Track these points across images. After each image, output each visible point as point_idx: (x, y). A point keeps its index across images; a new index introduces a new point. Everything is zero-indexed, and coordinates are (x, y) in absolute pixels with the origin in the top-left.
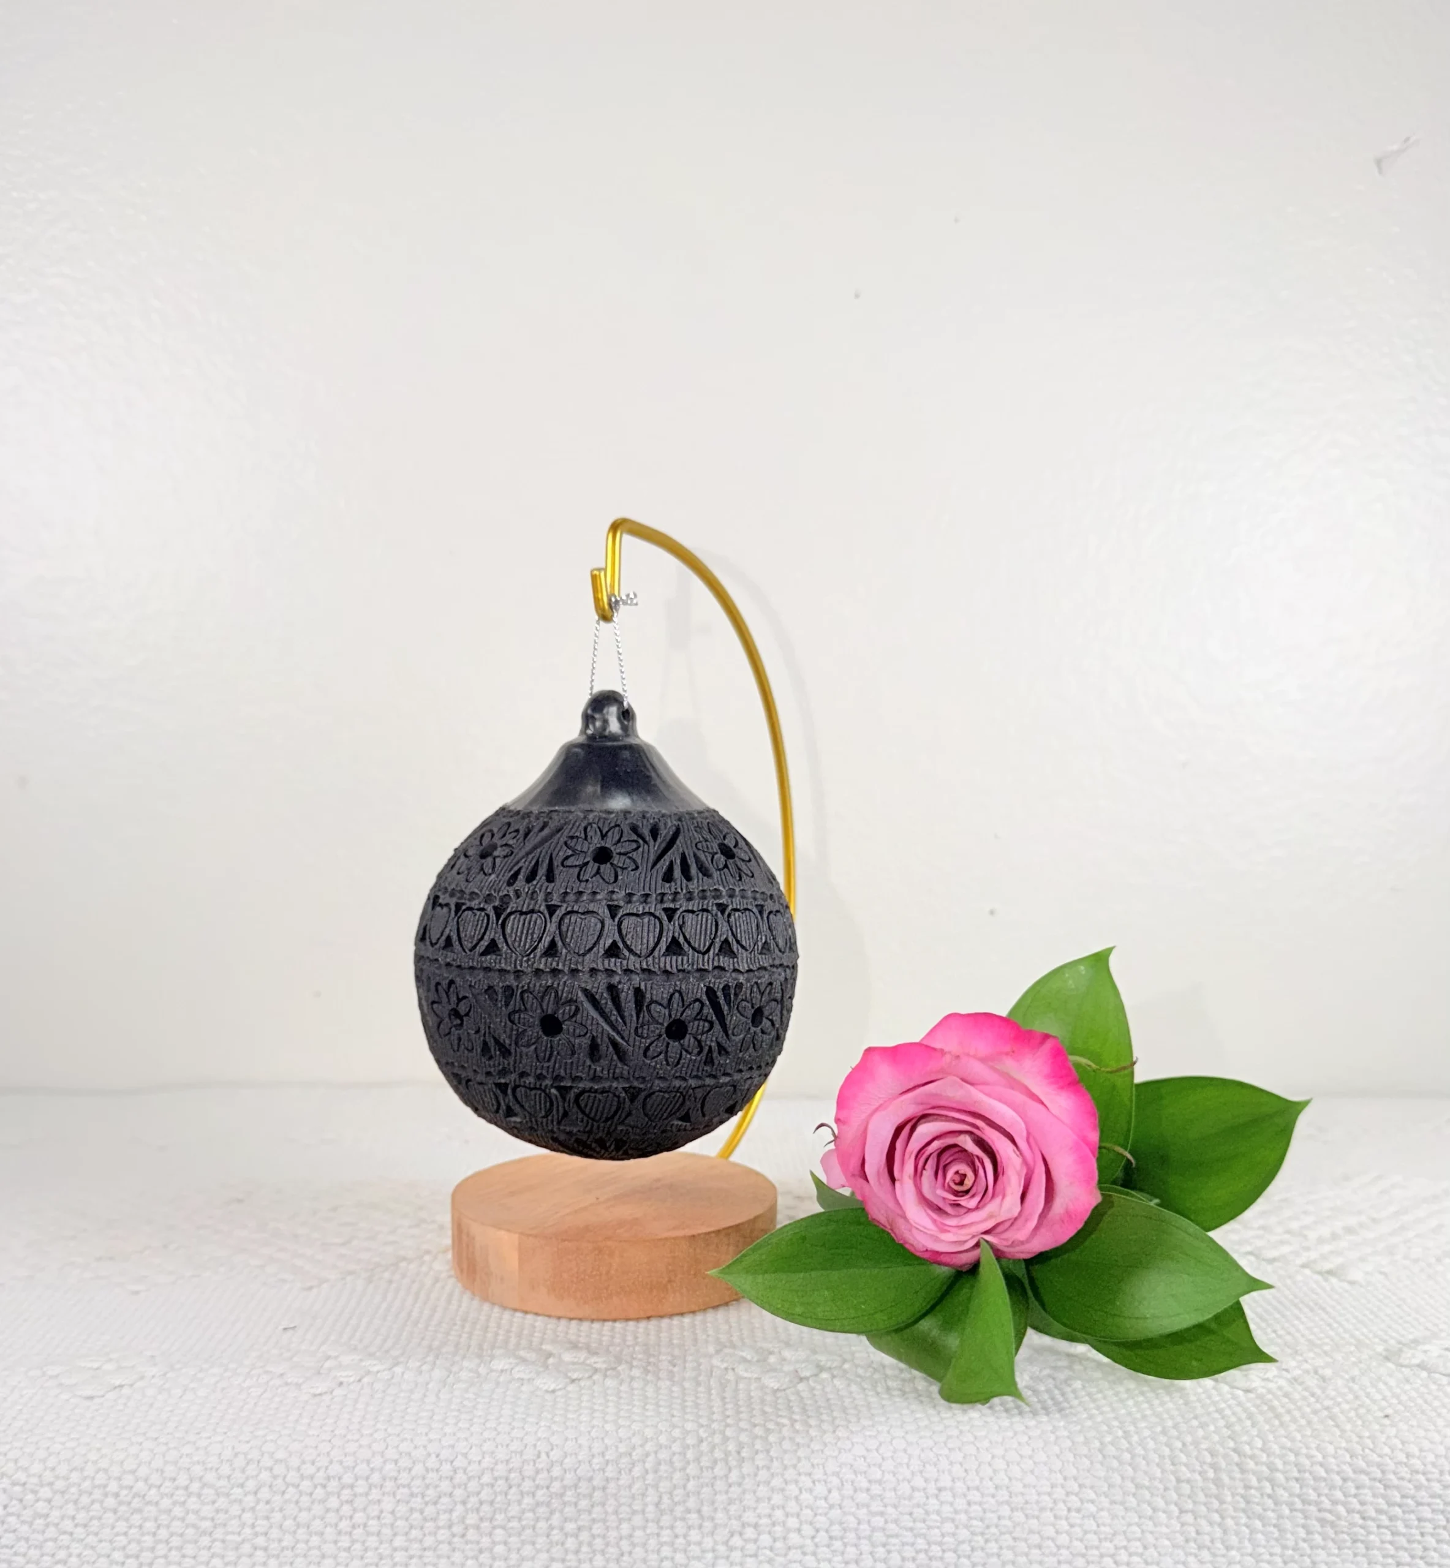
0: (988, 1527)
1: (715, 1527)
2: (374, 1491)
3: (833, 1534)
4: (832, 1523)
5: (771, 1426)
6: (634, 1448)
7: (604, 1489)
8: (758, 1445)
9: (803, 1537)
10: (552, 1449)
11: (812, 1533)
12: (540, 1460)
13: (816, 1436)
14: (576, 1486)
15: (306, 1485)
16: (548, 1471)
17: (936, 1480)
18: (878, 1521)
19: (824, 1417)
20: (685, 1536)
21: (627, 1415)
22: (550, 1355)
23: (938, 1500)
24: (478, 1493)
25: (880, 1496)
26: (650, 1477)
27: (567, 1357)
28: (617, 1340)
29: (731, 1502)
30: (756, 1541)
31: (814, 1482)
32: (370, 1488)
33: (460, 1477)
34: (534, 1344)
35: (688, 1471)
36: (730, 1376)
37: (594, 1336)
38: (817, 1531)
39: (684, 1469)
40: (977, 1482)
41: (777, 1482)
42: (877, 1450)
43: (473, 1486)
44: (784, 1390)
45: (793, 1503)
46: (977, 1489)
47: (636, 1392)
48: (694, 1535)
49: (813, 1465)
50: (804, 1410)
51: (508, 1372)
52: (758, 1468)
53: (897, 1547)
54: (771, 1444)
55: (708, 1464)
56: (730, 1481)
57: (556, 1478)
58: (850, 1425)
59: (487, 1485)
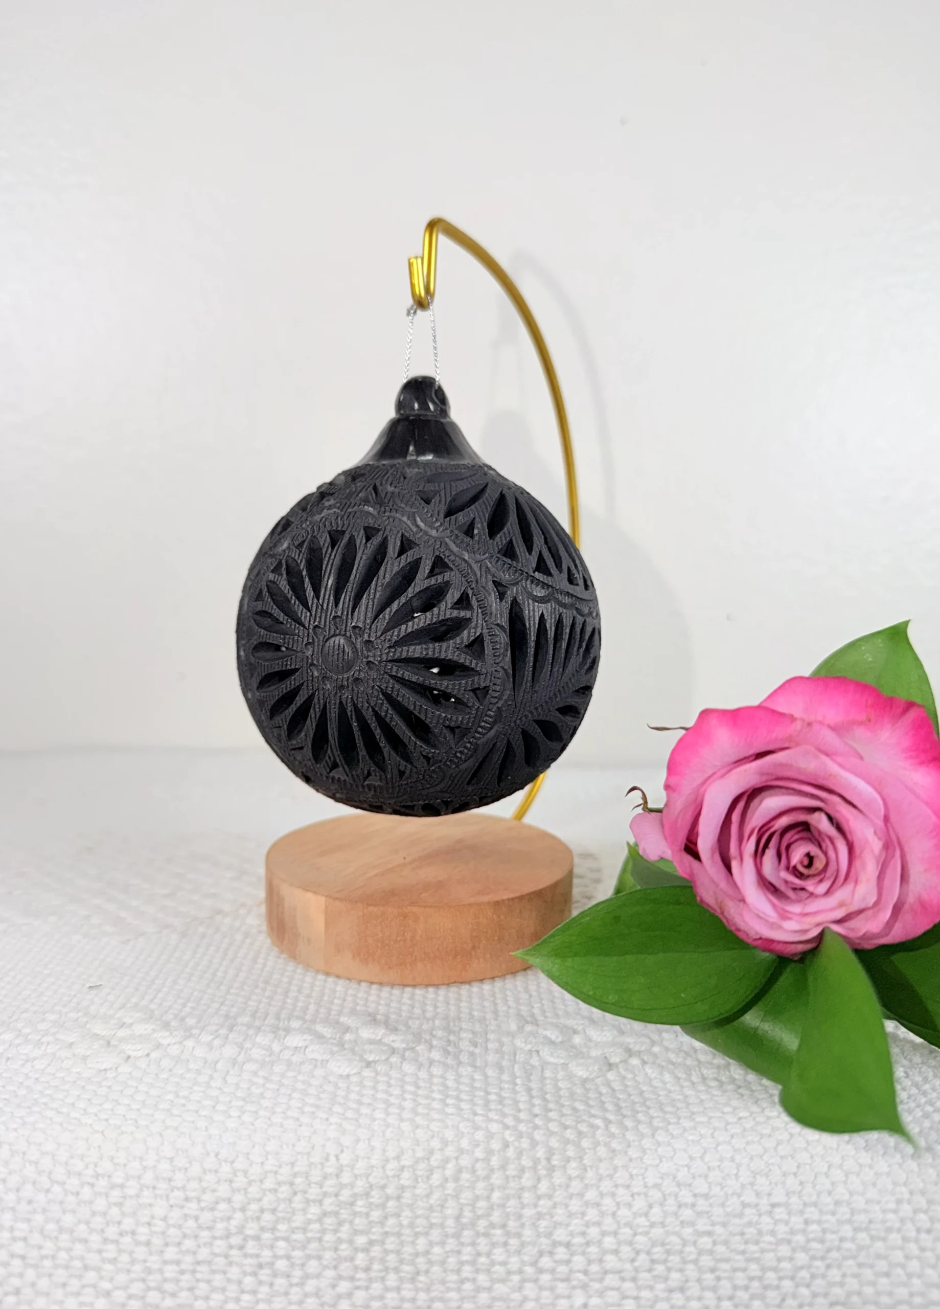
0: (829, 1250)
1: (523, 1244)
2: (146, 1193)
3: (656, 1257)
4: (654, 1244)
5: (583, 1128)
6: (431, 1152)
7: (399, 1198)
8: (571, 1152)
9: (620, 1260)
10: (342, 1151)
11: (633, 1255)
12: (329, 1164)
13: (634, 1141)
14: (367, 1195)
15: (74, 1182)
16: (337, 1176)
17: (769, 1195)
18: (706, 1243)
19: (640, 1116)
20: (488, 1255)
21: (426, 1111)
22: (347, 1029)
23: (772, 1218)
24: (260, 1200)
25: (707, 1212)
26: (451, 1186)
27: (366, 1033)
28: (417, 1011)
29: (540, 1216)
30: (568, 1262)
31: (632, 1195)
32: (141, 1190)
33: (240, 1181)
34: (333, 1013)
35: (492, 1181)
36: (535, 1061)
37: (393, 1005)
38: (638, 1252)
39: (487, 1178)
40: (814, 1198)
41: (591, 1195)
42: (702, 1158)
43: (254, 1191)
44: (593, 1080)
45: (609, 1220)
46: (815, 1204)
47: (436, 1080)
48: (499, 1254)
49: (631, 1176)
50: (619, 1108)
51: (302, 1050)
52: (570, 1178)
53: (726, 1275)
54: (584, 1150)
55: (514, 1173)
56: (539, 1193)
57: (346, 1185)
58: (670, 1127)
59: (270, 1190)
